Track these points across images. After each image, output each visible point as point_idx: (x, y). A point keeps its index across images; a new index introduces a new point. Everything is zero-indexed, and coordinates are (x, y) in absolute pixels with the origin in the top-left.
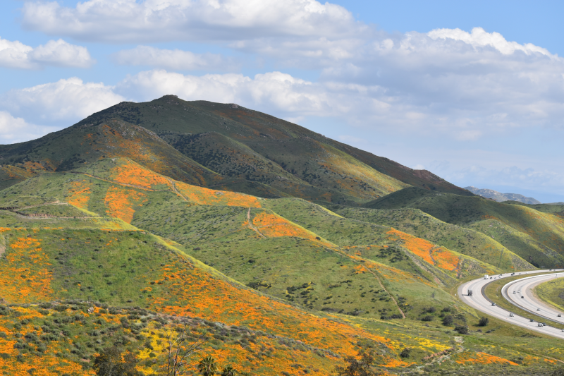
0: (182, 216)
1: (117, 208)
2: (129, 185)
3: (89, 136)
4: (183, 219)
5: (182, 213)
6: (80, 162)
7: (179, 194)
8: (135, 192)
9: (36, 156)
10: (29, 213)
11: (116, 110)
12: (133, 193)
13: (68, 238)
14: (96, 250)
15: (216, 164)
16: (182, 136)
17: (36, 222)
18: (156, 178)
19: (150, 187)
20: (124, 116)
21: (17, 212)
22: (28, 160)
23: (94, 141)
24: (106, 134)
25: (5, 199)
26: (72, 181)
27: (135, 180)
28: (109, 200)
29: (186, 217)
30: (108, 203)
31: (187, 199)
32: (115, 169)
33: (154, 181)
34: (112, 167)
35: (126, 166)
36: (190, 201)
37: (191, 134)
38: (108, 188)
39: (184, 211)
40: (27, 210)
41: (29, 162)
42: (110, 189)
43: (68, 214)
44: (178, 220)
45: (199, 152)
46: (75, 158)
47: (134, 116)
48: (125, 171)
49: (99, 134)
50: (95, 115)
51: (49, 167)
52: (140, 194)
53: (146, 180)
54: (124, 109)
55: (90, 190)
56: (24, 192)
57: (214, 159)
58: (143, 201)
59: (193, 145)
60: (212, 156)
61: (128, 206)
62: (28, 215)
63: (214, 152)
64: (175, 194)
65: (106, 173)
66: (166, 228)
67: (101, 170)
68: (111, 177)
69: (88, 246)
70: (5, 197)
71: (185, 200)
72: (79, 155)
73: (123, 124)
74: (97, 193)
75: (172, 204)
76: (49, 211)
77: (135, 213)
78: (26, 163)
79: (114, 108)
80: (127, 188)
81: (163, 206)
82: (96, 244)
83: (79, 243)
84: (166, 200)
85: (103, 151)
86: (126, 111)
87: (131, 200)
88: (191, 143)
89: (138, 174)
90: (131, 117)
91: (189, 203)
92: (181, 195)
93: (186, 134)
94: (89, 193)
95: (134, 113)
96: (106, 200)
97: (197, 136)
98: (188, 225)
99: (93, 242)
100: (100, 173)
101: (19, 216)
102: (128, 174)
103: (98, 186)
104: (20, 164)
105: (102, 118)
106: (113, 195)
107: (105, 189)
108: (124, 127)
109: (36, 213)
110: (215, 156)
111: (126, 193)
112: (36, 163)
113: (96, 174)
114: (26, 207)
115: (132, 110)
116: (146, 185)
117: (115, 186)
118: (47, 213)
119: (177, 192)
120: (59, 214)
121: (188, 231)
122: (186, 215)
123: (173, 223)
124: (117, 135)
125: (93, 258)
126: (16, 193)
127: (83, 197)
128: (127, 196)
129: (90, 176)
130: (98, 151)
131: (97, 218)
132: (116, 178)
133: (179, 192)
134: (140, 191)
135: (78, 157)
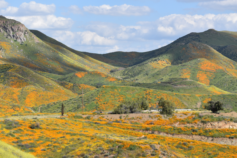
0: (231, 83)
1: (202, 80)
2: (206, 70)
3: (184, 49)
4: (232, 84)
5: (231, 81)
6: (181, 60)
7: (228, 73)
8: (209, 73)
9: (162, 58)
10: (177, 84)
11: (189, 36)
12: (208, 73)
13: (224, 98)
14: (236, 103)
15: (235, 59)
16: (219, 47)
17: (181, 88)
18: (217, 67)
19: (215, 71)
20: (193, 39)
21: (172, 84)
22: (159, 60)
23: (186, 51)
24: (191, 48)
25: (154, 77)
26: (182, 69)
27: (209, 68)
28: (198, 77)
29: (233, 83)
30: (198, 78)
31: (232, 75)
32: (200, 63)
33: (217, 68)
34: (198, 62)
35: (204, 62)
36: (233, 76)
37: (223, 46)
38: (198, 71)
39: (232, 81)
40: (176, 83)
41: (160, 61)
42: (199, 72)
43: (194, 85)
44: (230, 84)
45: (227, 53)
46: (179, 58)
47: (197, 39)
48: (204, 64)
49: (188, 48)
50: (180, 38)
51: (168, 63)
52: (211, 74)
53: (213, 68)
54: (192, 36)
55: (190, 73)
56: (161, 74)
57: (234, 56)
58: (213, 77)
59: (224, 51)
60: (233, 55)
61: (207, 79)
62: (177, 85)
63: (234, 53)
64: (226, 73)
65: (196, 65)
66: (225, 88)
67: (194, 64)
68: (199, 67)
69: (233, 101)
70: (154, 76)
71: (231, 76)
72: (180, 57)
73: (197, 43)
74: (193, 74)
75: (225, 78)
76: (185, 83)
77: (210, 82)
78: (158, 61)
79: (188, 35)
80: (206, 71)
81: (222, 79)
82: (236, 100)
83: (229, 100)
84: (223, 76)
85: (190, 55)
86: (193, 36)
87: (208, 76)
88: (224, 50)
89: (210, 65)
90: (196, 39)
91: (233, 77)
92: (229, 74)
93: (221, 46)
94: (190, 74)
95: (197, 37)
96: (197, 76)
97: (226, 47)
98: (234, 87)
99: (234, 99)
100: (194, 65)
101: (173, 86)
102: (206, 65)
103: (193, 71)
104: (156, 62)
105: (184, 40)
106: (200, 74)
107: (196, 72)
108: (198, 44)
109: (180, 84)
110: (235, 55)
111: (206, 73)
112: (163, 61)
113: (192, 65)
114: (176, 82)
115: (196, 36)
116: (214, 70)
117: (201, 70)
118: (185, 85)
119: (227, 73)
120: (190, 85)
121: (235, 89)
122: (233, 82)
123: (228, 86)
124: (195, 48)
125: (235, 106)
126: (158, 75)
127: (188, 75)
128: (206, 75)
129: (190, 66)
130: (188, 55)
131: (205, 86)
132: (201, 67)
133: (228, 72)
134: (211, 72)
135: (180, 58)
